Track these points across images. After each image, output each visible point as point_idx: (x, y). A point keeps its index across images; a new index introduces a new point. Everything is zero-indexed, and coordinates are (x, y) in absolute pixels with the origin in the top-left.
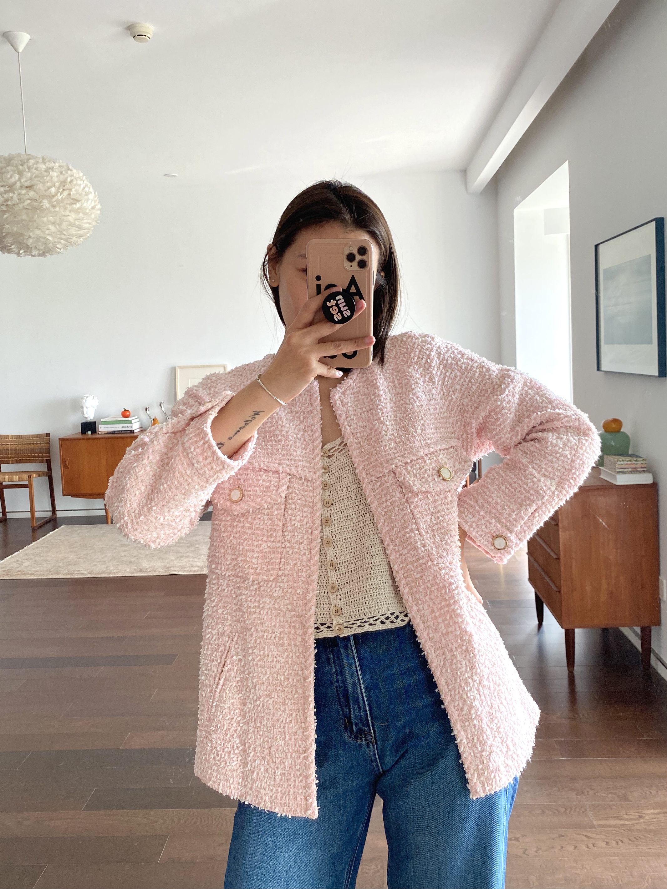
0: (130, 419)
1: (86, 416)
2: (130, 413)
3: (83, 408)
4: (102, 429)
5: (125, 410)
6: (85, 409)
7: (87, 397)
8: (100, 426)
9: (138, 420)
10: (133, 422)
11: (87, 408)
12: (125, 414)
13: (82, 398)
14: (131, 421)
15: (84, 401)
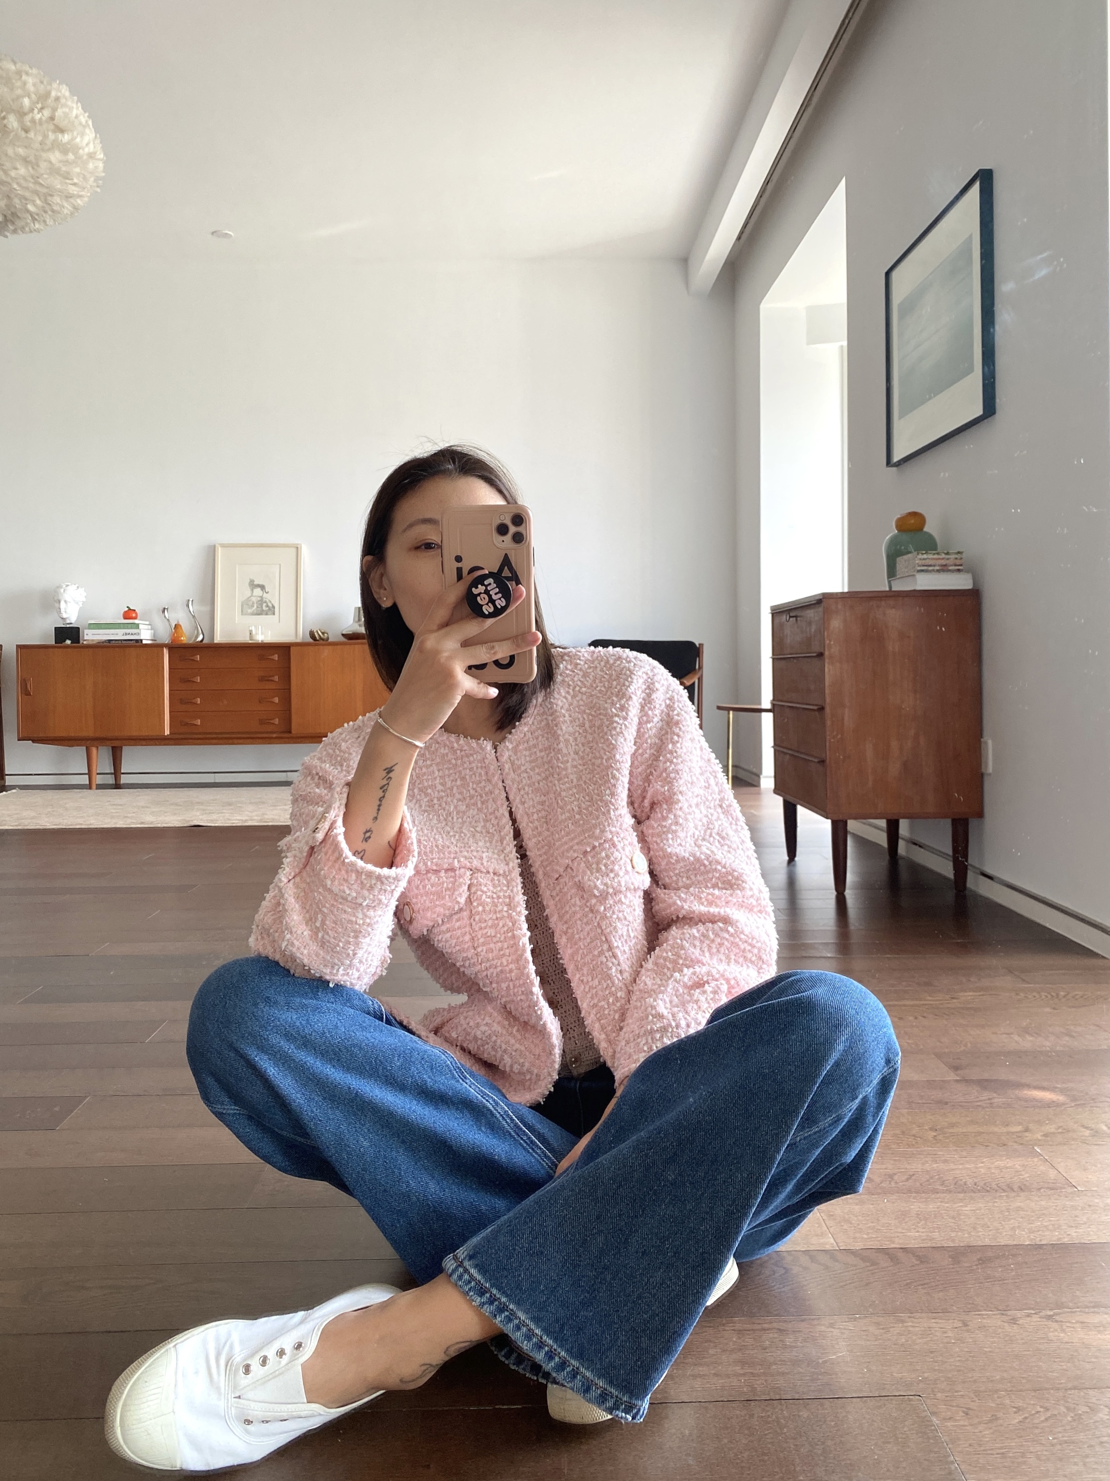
0: (136, 621)
1: (65, 616)
2: (136, 613)
3: (59, 602)
4: (90, 636)
5: (130, 609)
6: (62, 603)
7: (67, 586)
8: (86, 631)
9: (150, 627)
10: (141, 626)
11: (66, 602)
12: (129, 614)
13: (59, 587)
14: (138, 625)
15: (62, 590)
